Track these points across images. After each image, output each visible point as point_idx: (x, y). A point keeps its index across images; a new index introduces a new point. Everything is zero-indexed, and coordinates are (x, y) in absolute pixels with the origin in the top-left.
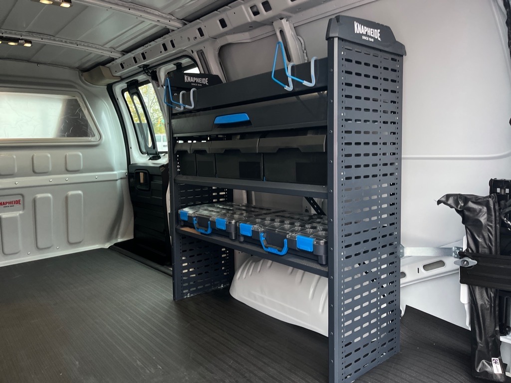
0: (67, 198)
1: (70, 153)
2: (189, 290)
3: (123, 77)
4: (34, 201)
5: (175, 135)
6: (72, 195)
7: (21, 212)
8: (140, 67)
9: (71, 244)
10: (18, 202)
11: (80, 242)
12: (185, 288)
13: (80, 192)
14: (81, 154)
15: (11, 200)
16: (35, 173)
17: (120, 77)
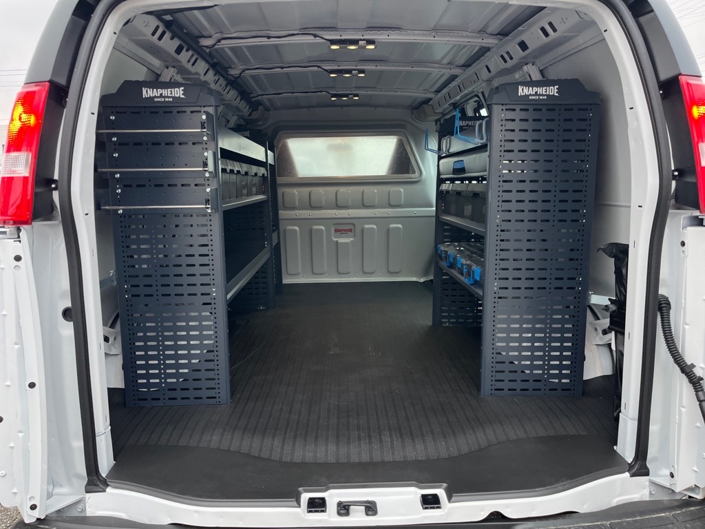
0: (388, 230)
1: (393, 189)
2: (449, 320)
3: (445, 113)
4: (363, 230)
5: (442, 176)
6: (393, 228)
7: (352, 239)
8: (450, 105)
9: (391, 273)
10: (350, 230)
11: (398, 272)
12: (444, 317)
13: (400, 226)
14: (402, 190)
15: (345, 228)
16: (365, 206)
17: (442, 113)
